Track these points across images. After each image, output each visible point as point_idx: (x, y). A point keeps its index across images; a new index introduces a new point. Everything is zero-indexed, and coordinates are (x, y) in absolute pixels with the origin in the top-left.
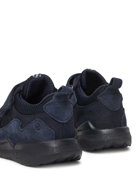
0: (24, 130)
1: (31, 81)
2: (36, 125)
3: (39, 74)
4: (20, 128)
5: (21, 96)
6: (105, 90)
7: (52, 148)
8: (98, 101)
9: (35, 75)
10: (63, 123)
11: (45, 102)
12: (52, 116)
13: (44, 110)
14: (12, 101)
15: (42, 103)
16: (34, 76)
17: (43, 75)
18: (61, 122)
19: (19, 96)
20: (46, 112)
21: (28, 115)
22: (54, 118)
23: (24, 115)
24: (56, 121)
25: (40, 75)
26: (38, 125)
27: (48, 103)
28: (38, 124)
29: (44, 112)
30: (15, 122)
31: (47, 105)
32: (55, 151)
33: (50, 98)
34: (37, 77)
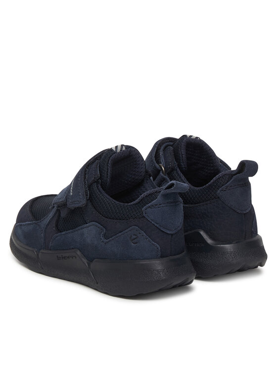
0: (110, 241)
1: (111, 158)
2: (131, 236)
3: (122, 146)
4: (102, 237)
5: (100, 187)
6: (231, 181)
7: (157, 271)
8: (219, 198)
9: (116, 147)
10: (172, 235)
11: (144, 202)
12: (156, 225)
13: (144, 214)
14: (87, 195)
15: (139, 202)
16: (114, 149)
17: (128, 147)
18: (169, 232)
19: (97, 187)
20: (147, 217)
21: (117, 219)
22: (159, 227)
23: (110, 218)
24: (162, 231)
25: (124, 146)
26: (134, 237)
27: (149, 204)
28: (134, 235)
29: (144, 217)
30: (92, 227)
31: (149, 207)
32: (162, 276)
33: (152, 197)
34: (119, 150)
